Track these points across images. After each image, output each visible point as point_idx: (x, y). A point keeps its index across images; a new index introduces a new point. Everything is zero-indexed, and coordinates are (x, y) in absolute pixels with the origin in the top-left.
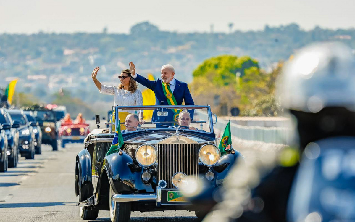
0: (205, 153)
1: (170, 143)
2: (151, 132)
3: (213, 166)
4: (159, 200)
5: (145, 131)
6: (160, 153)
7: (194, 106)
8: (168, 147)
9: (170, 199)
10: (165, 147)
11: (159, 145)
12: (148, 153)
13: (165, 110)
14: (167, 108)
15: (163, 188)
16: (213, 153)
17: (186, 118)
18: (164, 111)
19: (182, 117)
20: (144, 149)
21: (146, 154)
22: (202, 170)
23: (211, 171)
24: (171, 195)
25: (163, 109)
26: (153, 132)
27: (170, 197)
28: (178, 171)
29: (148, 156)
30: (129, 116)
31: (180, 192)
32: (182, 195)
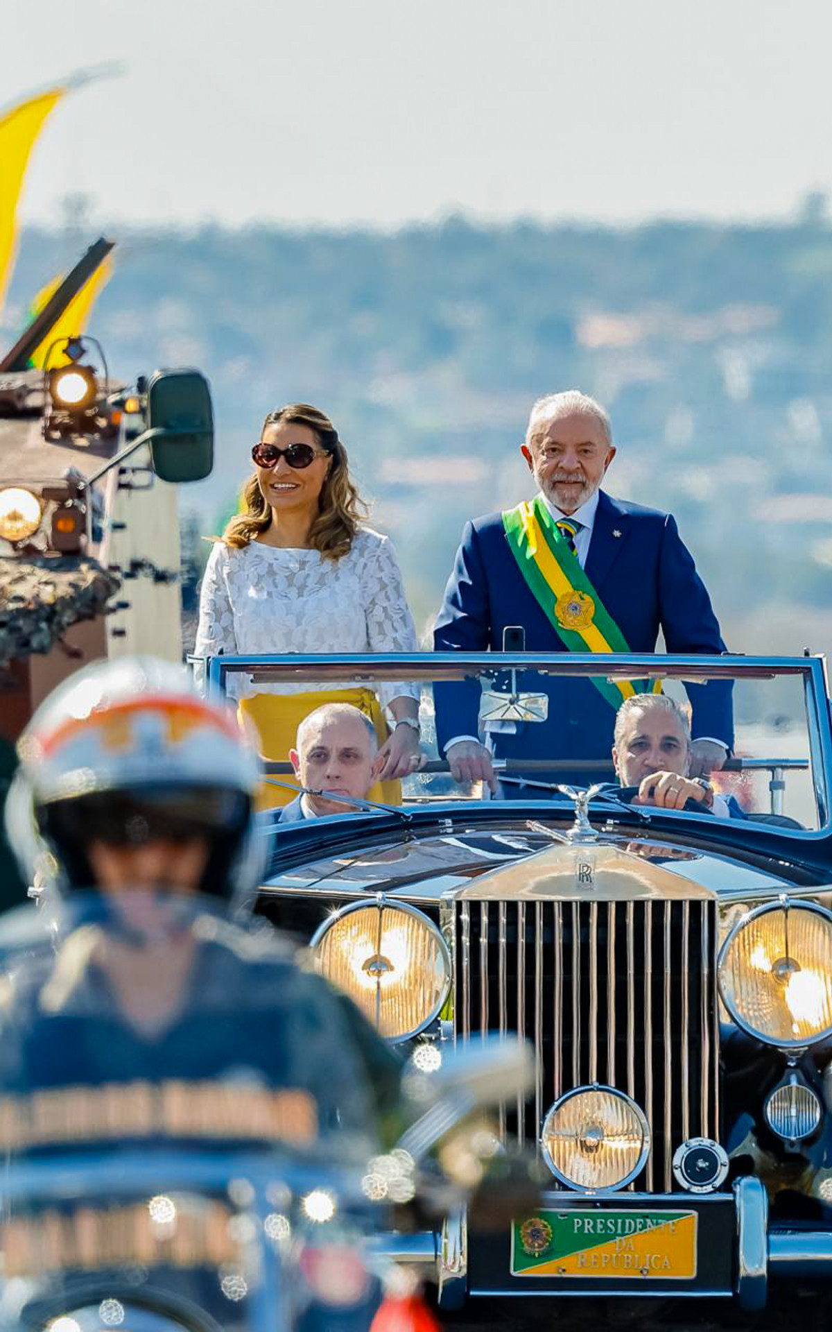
0: (760, 960)
1: (522, 894)
2: (436, 823)
3: (810, 1046)
4: (455, 1268)
5: (398, 815)
6: (466, 961)
7: (722, 656)
8: (522, 920)
9: (530, 1259)
10: (503, 920)
11: (465, 907)
12: (393, 963)
13: (529, 681)
14: (542, 672)
16: (815, 964)
17: (656, 741)
18: (519, 690)
19: (633, 735)
20: (365, 937)
21: (377, 964)
22: (742, 1072)
23: (799, 1082)
24: (534, 1234)
25: (518, 673)
26: (448, 822)
27: (527, 1248)
28: (585, 1080)
29: (388, 979)
30: (317, 719)
31: (594, 1217)
32: (607, 1237)
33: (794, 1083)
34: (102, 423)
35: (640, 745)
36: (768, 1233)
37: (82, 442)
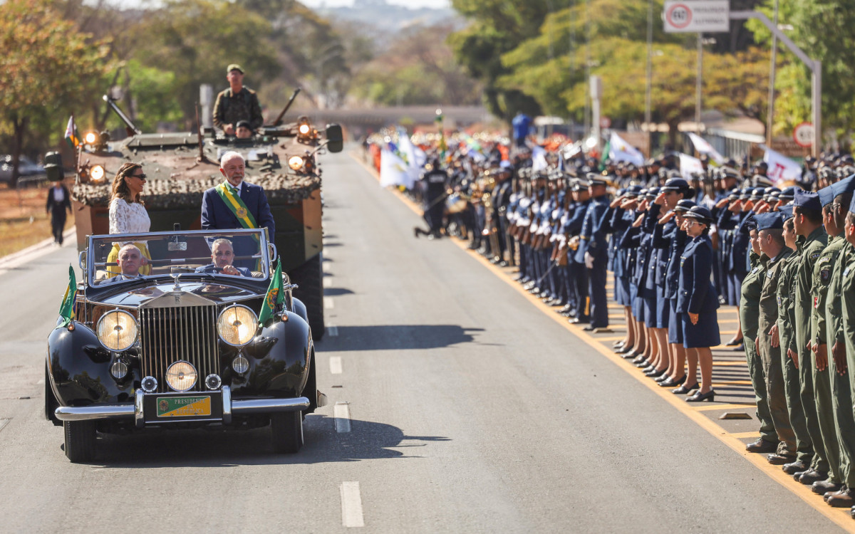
0: (230, 322)
3: (245, 345)
4: (140, 416)
6: (144, 326)
8: (160, 313)
9: (162, 412)
10: (154, 313)
11: (143, 310)
12: (122, 327)
14: (186, 236)
15: (150, 392)
16: (245, 322)
17: (224, 252)
18: (179, 241)
19: (217, 251)
20: (115, 319)
21: (118, 328)
22: (225, 355)
23: (242, 356)
24: (164, 405)
25: (178, 237)
27: (161, 409)
28: (180, 358)
29: (122, 332)
31: (181, 399)
32: (185, 404)
33: (240, 356)
34: (311, 137)
35: (219, 254)
36: (231, 400)
37: (307, 142)
